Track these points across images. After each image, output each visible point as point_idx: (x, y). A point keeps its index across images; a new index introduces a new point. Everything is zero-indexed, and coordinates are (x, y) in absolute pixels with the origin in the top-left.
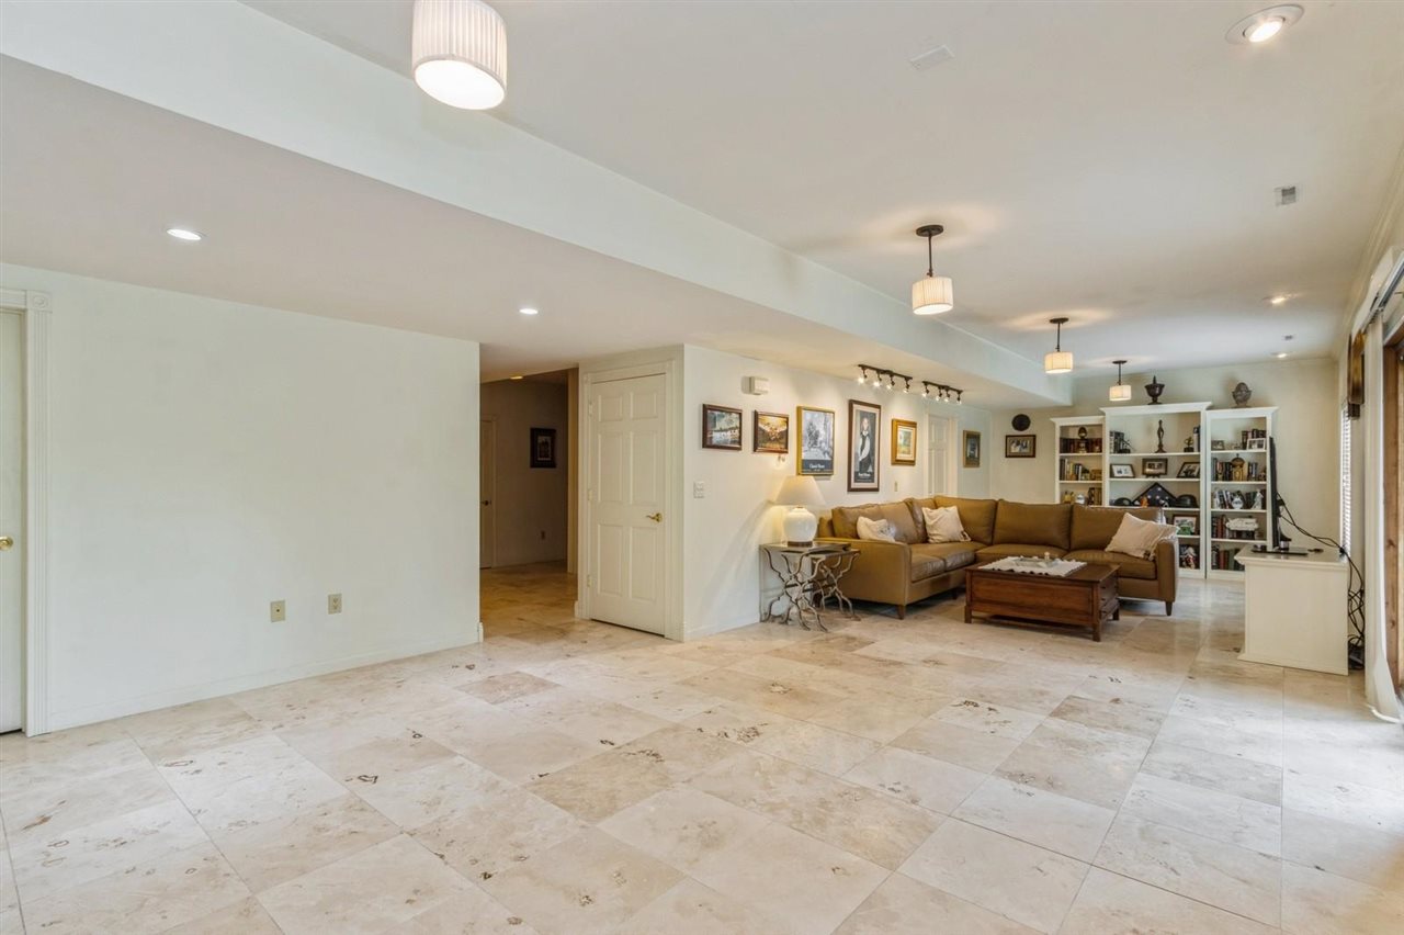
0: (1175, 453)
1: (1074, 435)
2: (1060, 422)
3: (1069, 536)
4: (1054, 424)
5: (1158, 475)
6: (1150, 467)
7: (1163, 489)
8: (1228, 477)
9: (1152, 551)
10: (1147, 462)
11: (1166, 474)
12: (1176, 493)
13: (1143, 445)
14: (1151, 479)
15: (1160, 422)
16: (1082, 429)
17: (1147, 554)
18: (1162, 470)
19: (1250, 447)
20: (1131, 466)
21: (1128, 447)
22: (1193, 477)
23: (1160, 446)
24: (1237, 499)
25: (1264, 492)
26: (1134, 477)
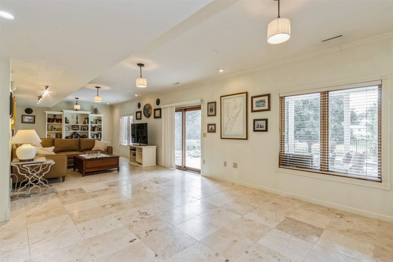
0: (80, 124)
1: (52, 117)
2: (48, 112)
3: (80, 148)
4: (45, 113)
5: (76, 130)
6: (74, 128)
7: (77, 133)
8: (94, 130)
10: (73, 126)
11: (78, 129)
12: (81, 135)
13: (72, 122)
14: (74, 131)
15: (77, 116)
16: (55, 116)
17: (105, 150)
18: (77, 129)
19: (98, 123)
20: (68, 127)
21: (69, 122)
22: (86, 130)
23: (77, 122)
24: (95, 136)
25: (101, 134)
26: (69, 130)
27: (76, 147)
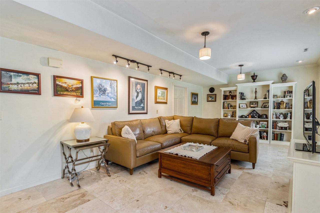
0: (260, 99)
1: (228, 94)
2: (223, 89)
3: (217, 131)
4: (221, 90)
5: (255, 107)
6: (252, 104)
7: (256, 112)
8: (279, 108)
9: (247, 139)
10: (251, 103)
11: (257, 107)
12: (260, 113)
13: (250, 97)
14: (252, 109)
15: (256, 89)
16: (230, 92)
17: (245, 141)
18: (256, 106)
19: (287, 97)
20: (246, 104)
21: (245, 98)
22: (267, 108)
23: (256, 97)
24: (281, 116)
25: (291, 113)
26: (247, 108)
27: (213, 131)
